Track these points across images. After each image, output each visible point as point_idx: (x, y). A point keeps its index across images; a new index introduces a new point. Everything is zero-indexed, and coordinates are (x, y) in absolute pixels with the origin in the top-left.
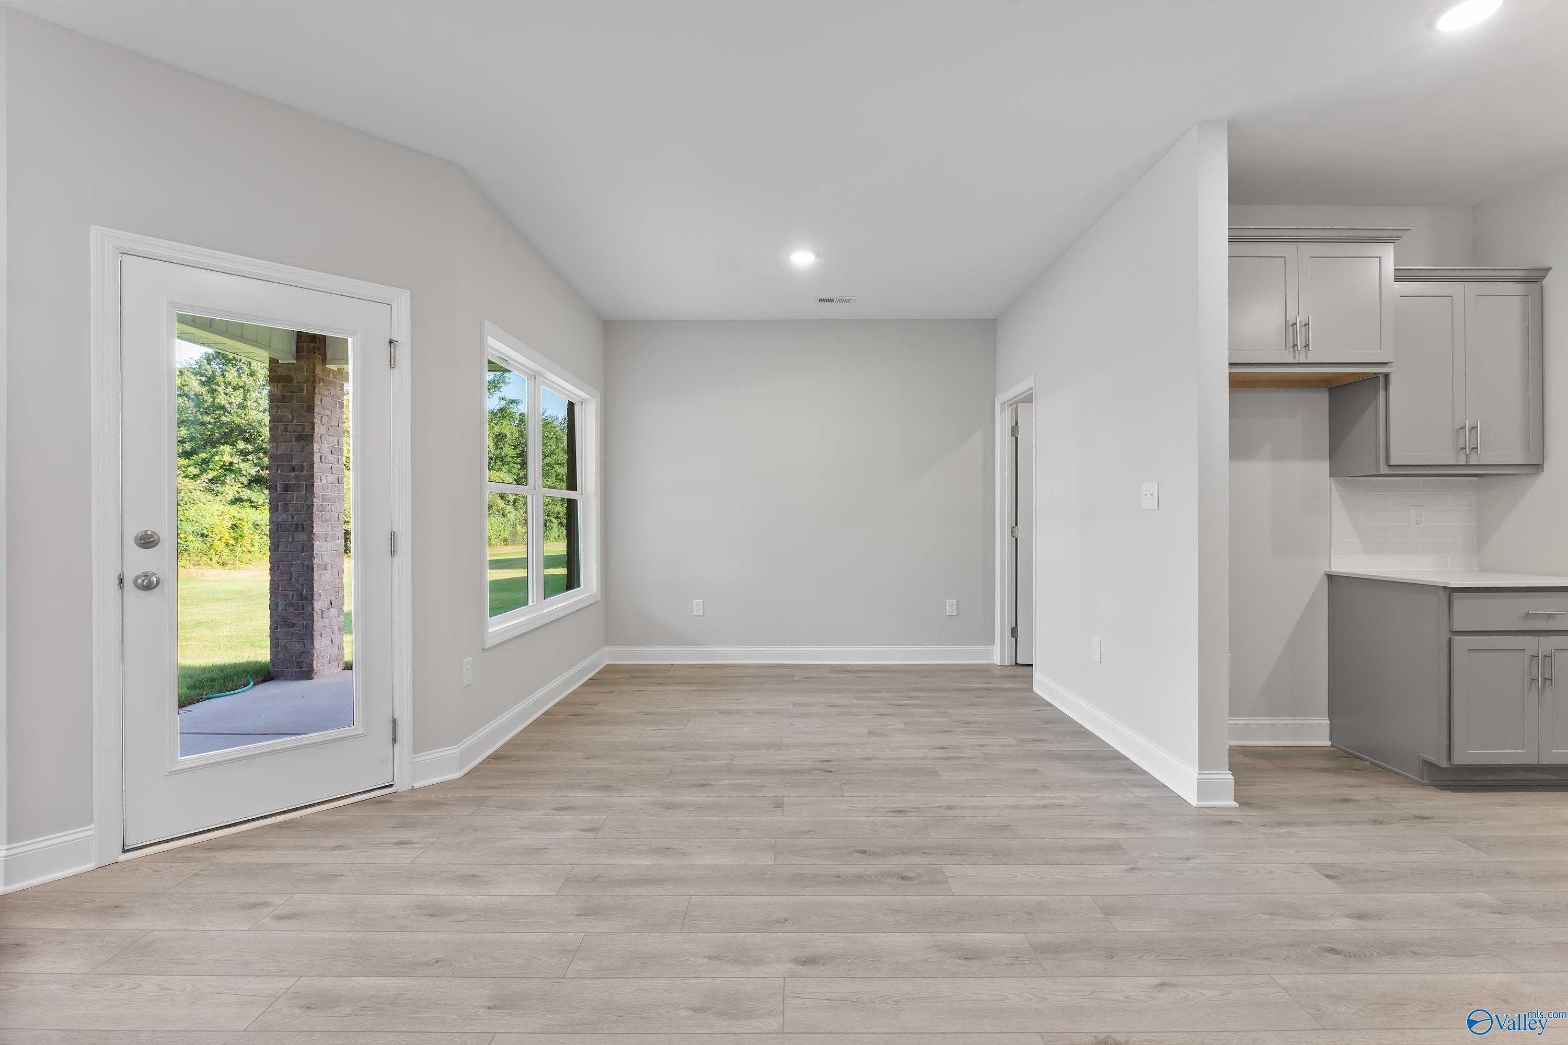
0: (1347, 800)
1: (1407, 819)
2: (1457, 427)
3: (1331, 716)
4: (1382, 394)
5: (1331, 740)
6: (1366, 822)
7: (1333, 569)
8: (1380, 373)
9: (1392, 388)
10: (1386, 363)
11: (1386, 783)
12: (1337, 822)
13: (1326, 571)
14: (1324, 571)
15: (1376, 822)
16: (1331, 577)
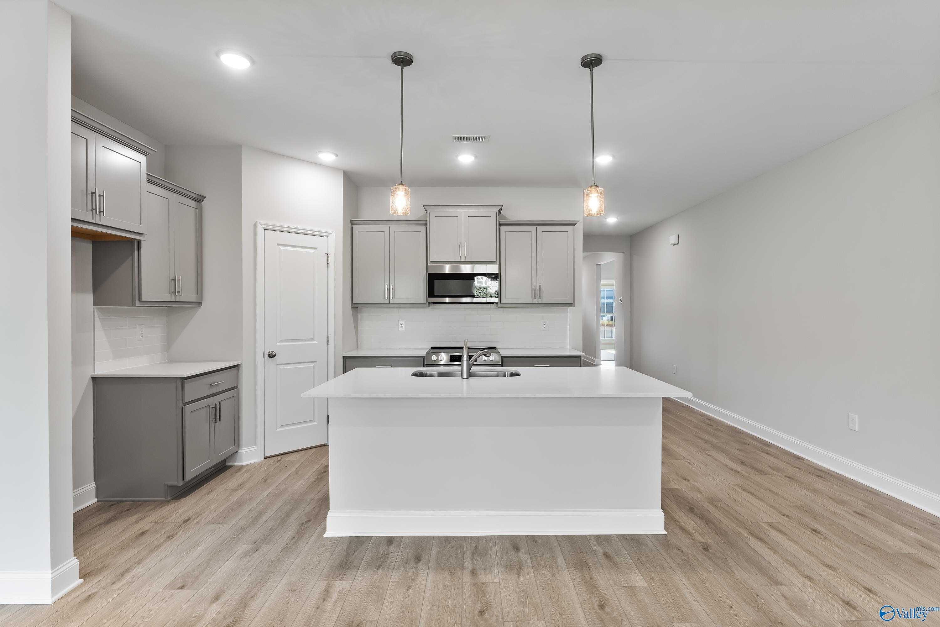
0: (143, 534)
1: (180, 526)
2: (171, 278)
3: (96, 480)
4: (136, 253)
5: (96, 497)
6: (165, 541)
7: (96, 373)
8: (136, 239)
9: (143, 250)
10: (142, 234)
11: (151, 510)
12: (152, 551)
13: (91, 375)
14: (90, 375)
15: (169, 537)
16: (95, 380)
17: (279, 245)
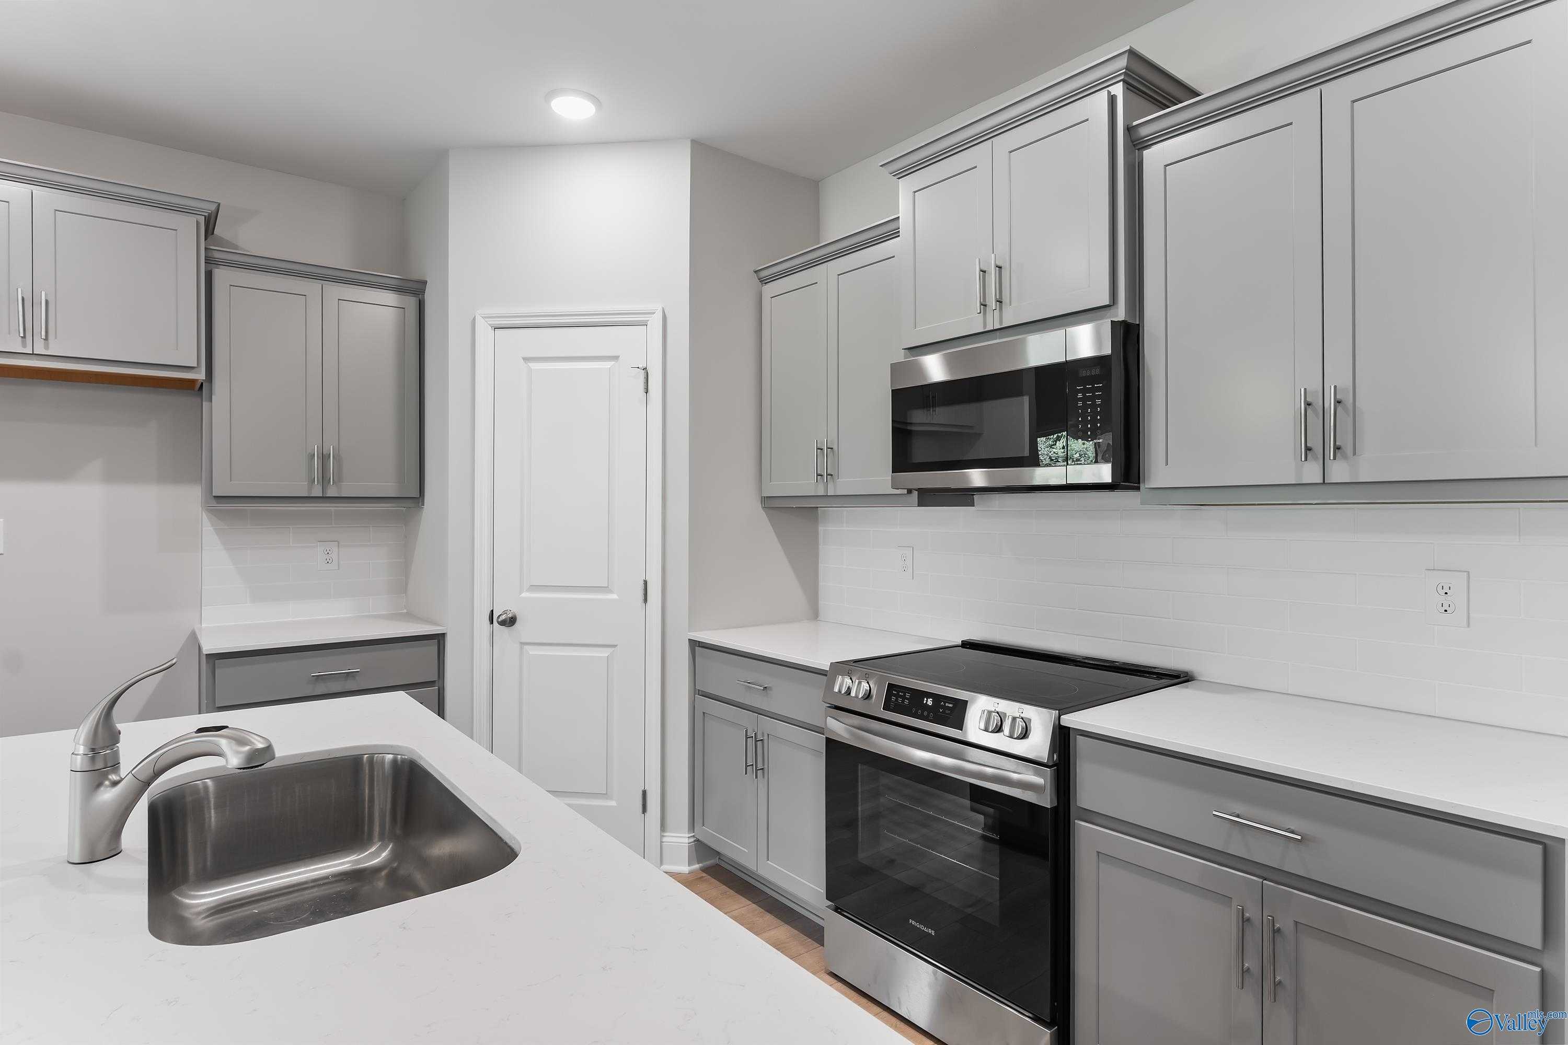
7: (203, 625)
17: (526, 359)
